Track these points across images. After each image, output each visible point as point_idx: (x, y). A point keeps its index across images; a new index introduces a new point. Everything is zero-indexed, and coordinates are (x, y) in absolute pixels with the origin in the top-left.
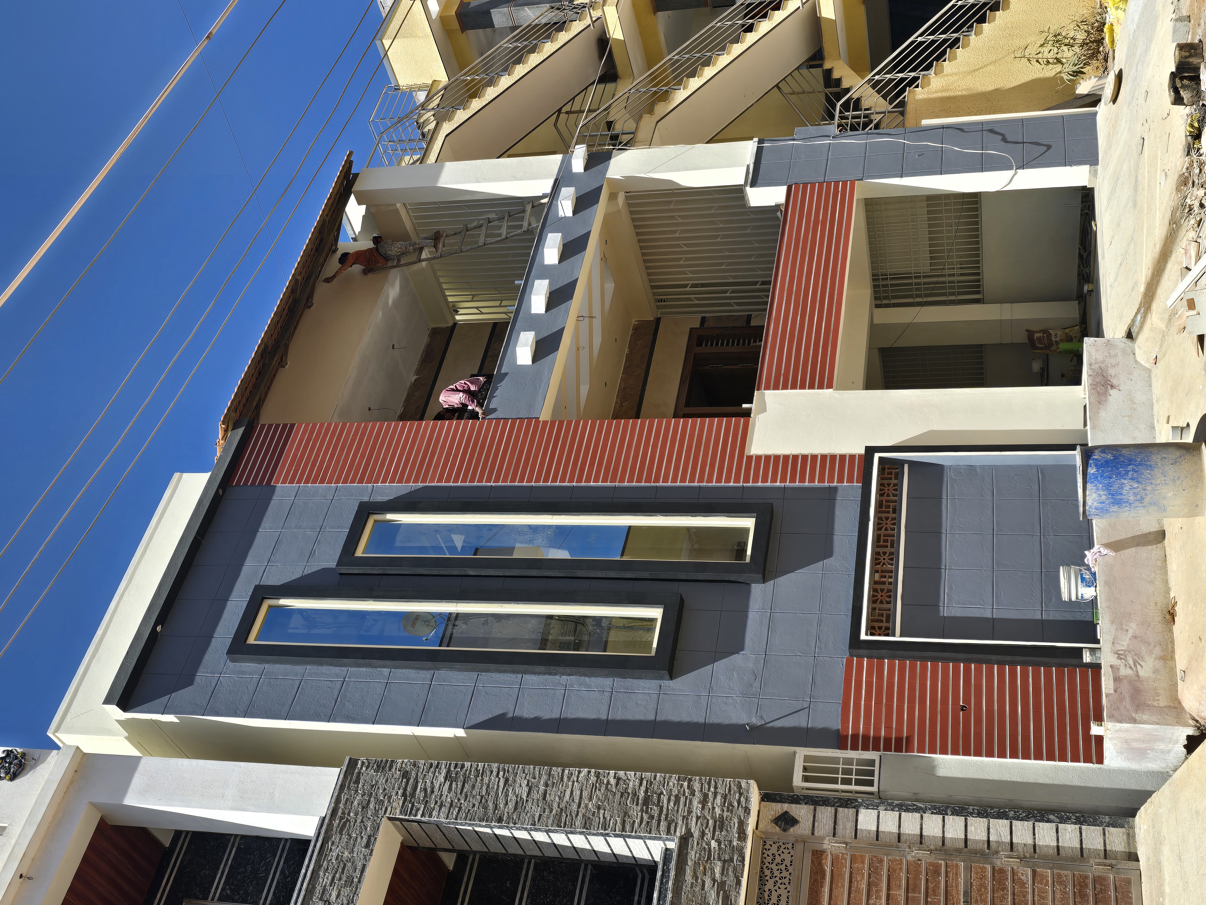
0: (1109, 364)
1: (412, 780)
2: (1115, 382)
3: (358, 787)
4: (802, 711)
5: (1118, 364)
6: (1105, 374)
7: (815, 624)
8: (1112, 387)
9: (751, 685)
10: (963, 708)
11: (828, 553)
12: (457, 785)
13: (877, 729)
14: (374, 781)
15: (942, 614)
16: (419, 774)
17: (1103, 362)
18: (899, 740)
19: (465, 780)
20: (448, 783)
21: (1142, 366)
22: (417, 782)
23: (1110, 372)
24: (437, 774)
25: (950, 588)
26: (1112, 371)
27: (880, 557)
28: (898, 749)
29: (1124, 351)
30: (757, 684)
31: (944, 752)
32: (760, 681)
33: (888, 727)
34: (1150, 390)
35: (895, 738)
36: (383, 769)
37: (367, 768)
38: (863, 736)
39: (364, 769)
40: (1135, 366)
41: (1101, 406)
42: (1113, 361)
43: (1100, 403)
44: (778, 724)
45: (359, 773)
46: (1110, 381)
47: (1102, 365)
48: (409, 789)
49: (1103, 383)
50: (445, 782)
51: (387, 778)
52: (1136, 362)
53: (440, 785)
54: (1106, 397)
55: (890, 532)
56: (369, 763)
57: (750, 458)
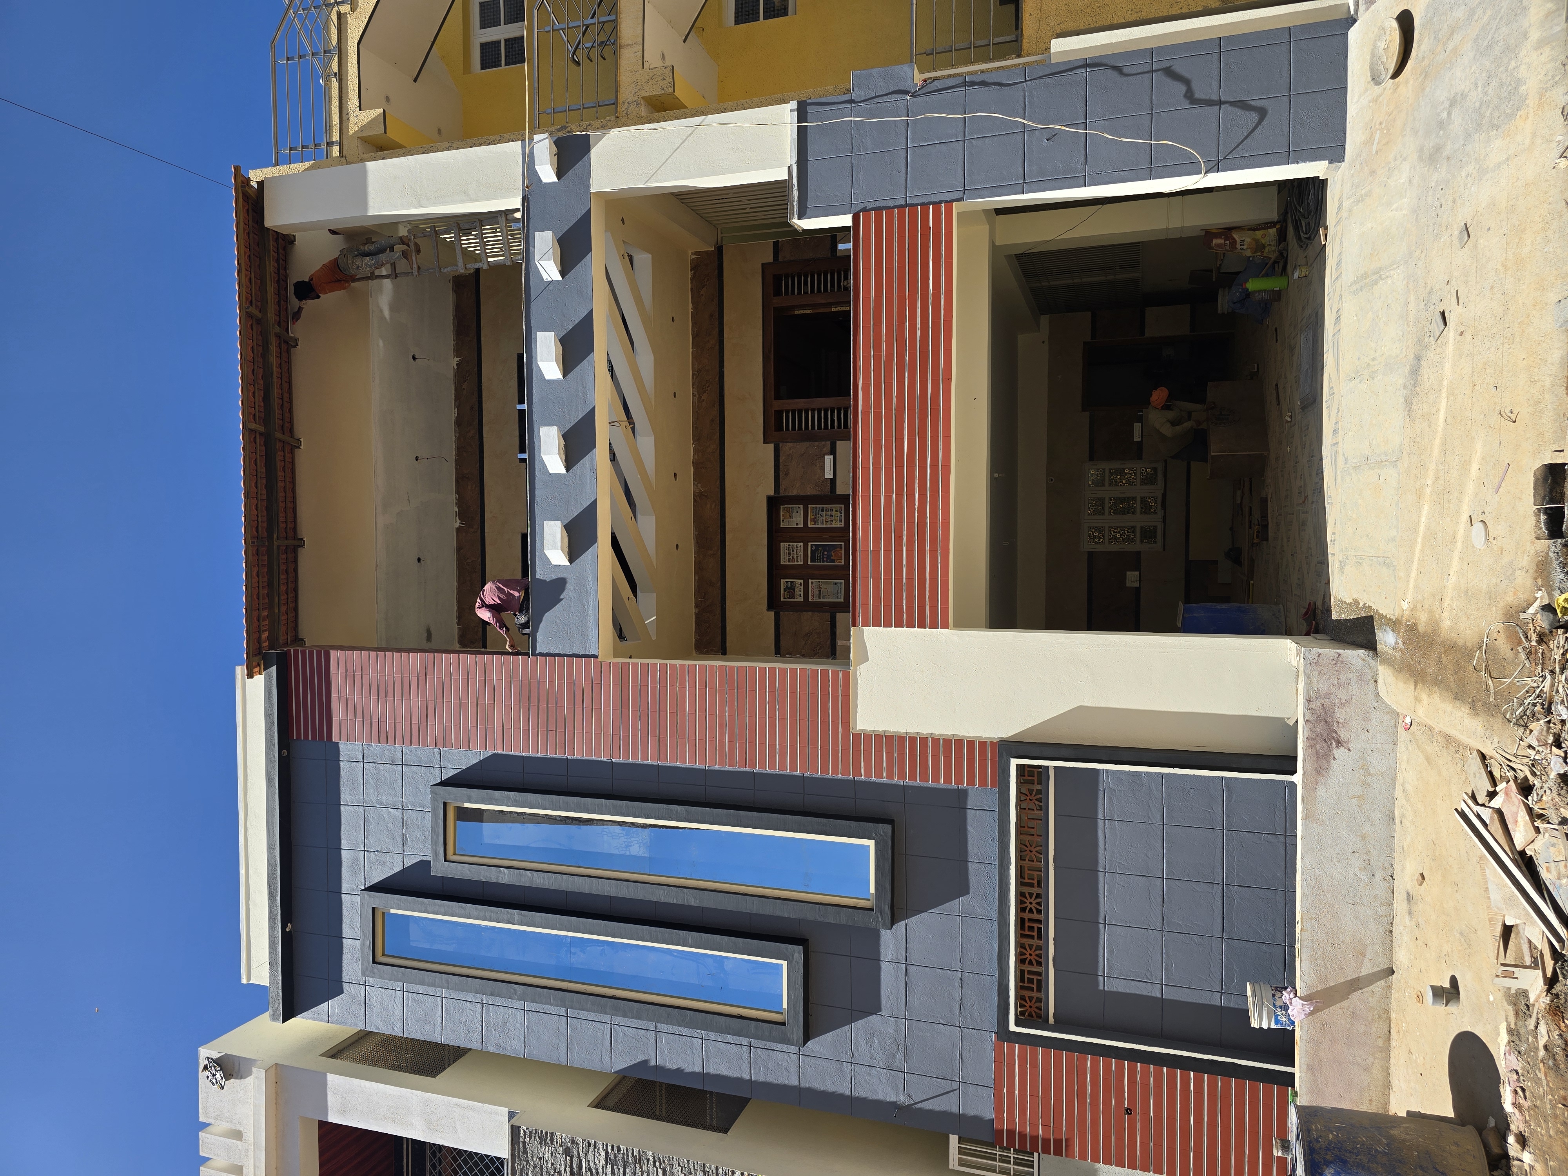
0: (1337, 701)
1: (575, 1159)
2: (1343, 734)
3: (527, 1157)
4: (952, 1093)
5: (1349, 701)
6: (1329, 719)
7: (957, 985)
8: (1339, 743)
9: (894, 1056)
10: (1128, 1111)
11: (962, 889)
12: (619, 1169)
13: (1034, 1126)
14: (541, 1154)
15: (1101, 988)
16: (581, 1153)
17: (1328, 695)
18: (1058, 1142)
19: (624, 1164)
20: (609, 1166)
21: (1387, 705)
22: (581, 1161)
23: (1337, 715)
24: (597, 1154)
25: (1111, 952)
26: (1340, 714)
27: (1026, 900)
28: (1058, 1153)
29: (1361, 675)
30: (900, 1055)
31: (1108, 1162)
32: (903, 1051)
33: (1046, 1126)
34: (1394, 751)
35: (1054, 1140)
36: (545, 1142)
37: (530, 1138)
38: (1019, 1133)
39: (528, 1139)
40: (1376, 705)
41: (1319, 778)
42: (1343, 695)
43: (1318, 772)
44: (928, 1106)
45: (524, 1142)
46: (1336, 733)
47: (1327, 702)
48: (575, 1166)
49: (1325, 735)
50: (607, 1165)
51: (552, 1152)
52: (1377, 695)
53: (603, 1167)
54: (1328, 762)
55: (1036, 864)
56: (530, 1132)
57: (857, 736)
